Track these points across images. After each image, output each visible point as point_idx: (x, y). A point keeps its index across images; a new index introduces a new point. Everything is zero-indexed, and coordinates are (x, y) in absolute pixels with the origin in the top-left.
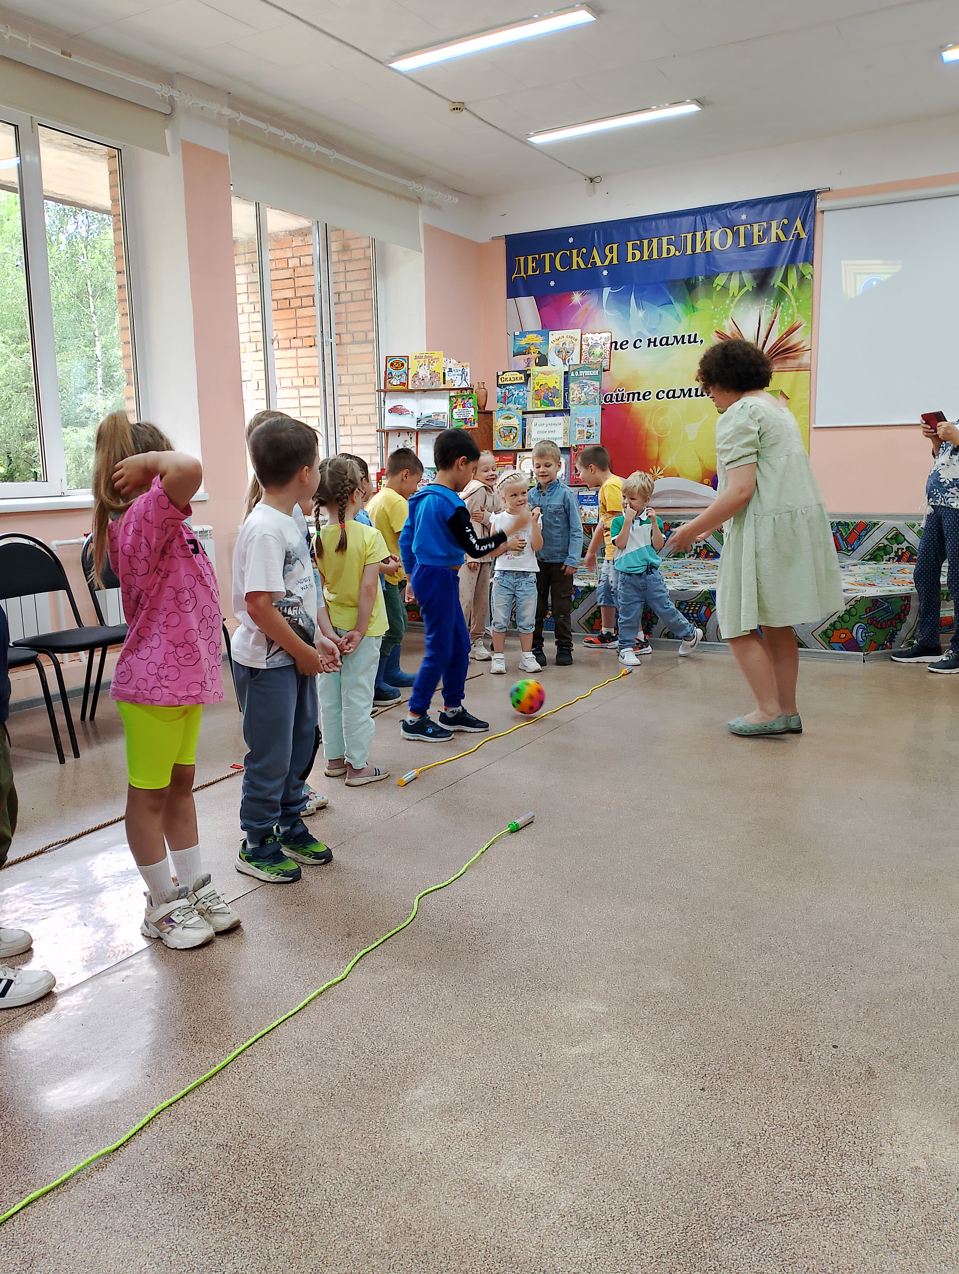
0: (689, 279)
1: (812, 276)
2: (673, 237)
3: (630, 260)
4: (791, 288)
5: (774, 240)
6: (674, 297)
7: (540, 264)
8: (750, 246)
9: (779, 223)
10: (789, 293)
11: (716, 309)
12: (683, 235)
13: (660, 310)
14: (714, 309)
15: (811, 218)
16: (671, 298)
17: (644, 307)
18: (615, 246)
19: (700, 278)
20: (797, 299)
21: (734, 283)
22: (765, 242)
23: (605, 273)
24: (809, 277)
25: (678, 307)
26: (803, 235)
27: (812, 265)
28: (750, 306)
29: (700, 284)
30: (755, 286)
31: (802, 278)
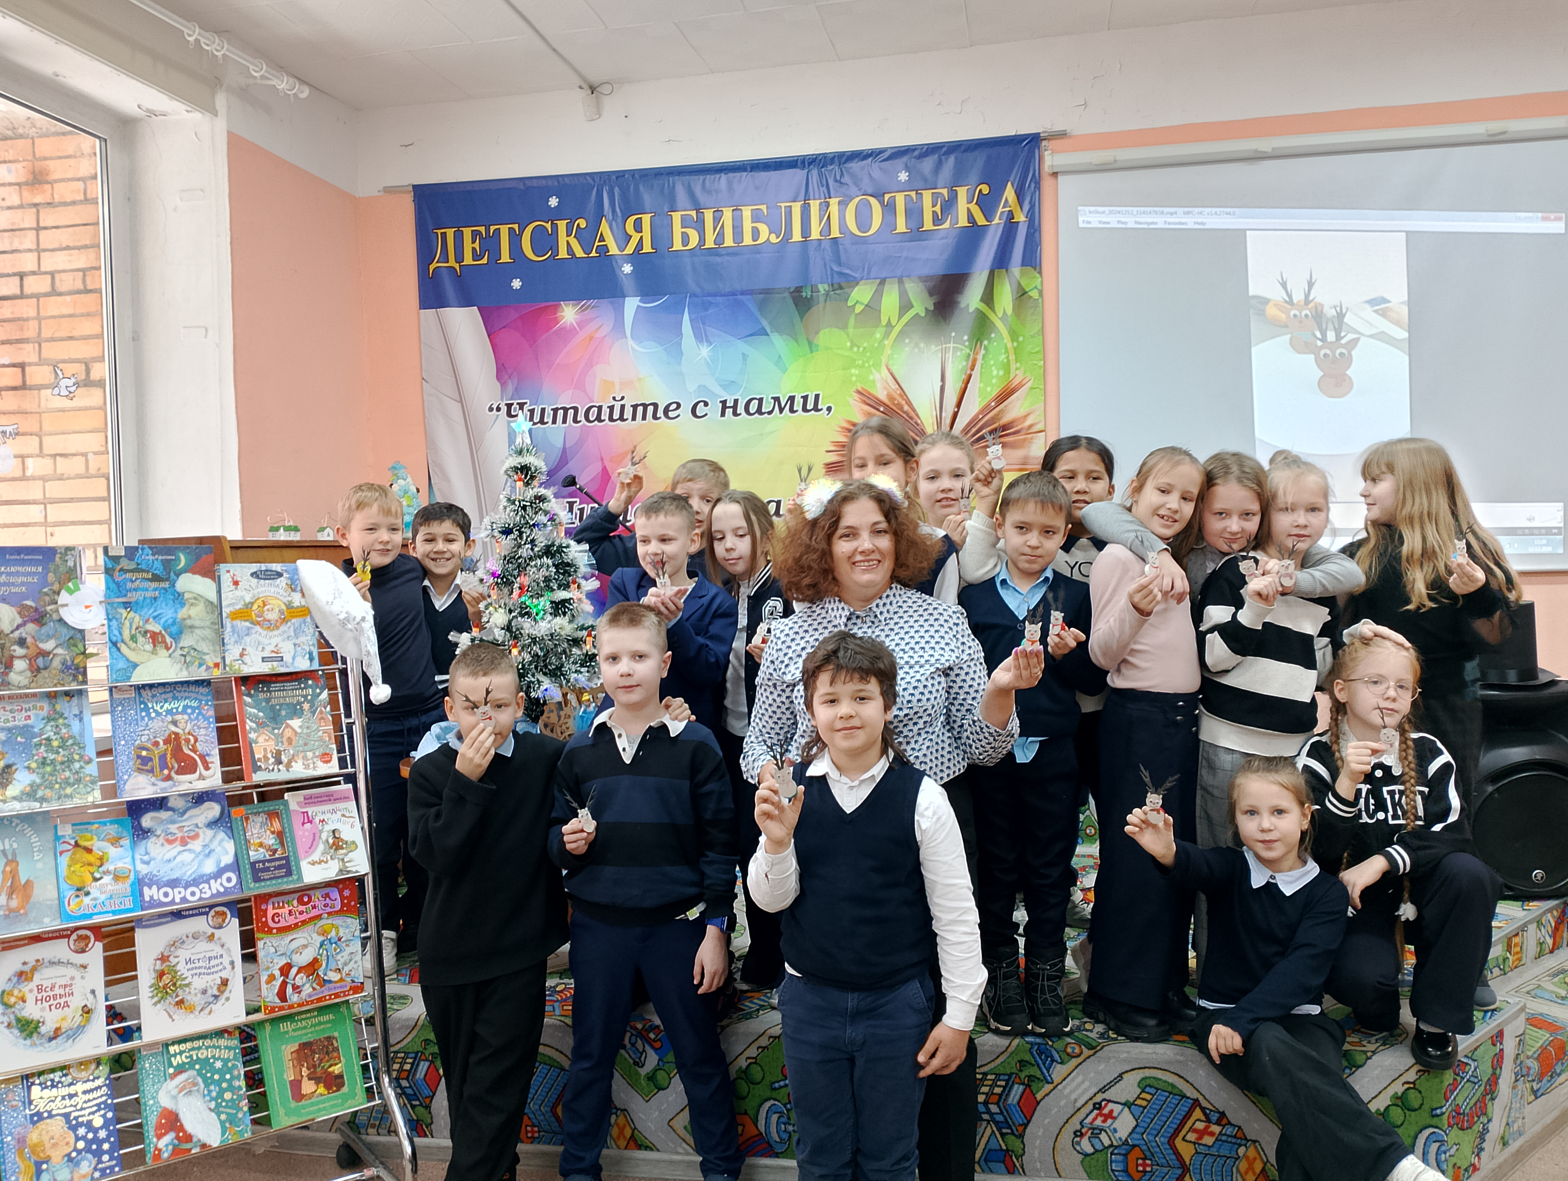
0: (798, 290)
1: (1041, 293)
2: (764, 207)
3: (678, 245)
4: (1000, 315)
5: (963, 222)
6: (771, 323)
7: (490, 244)
8: (917, 233)
9: (971, 191)
10: (999, 324)
11: (855, 349)
12: (783, 205)
13: (742, 346)
14: (851, 348)
15: (1033, 185)
16: (765, 323)
17: (711, 339)
18: (646, 219)
19: (822, 288)
20: (1014, 335)
21: (890, 300)
22: (947, 225)
23: (627, 268)
24: (1034, 294)
25: (779, 342)
26: (1021, 217)
27: (1040, 273)
28: (922, 345)
29: (822, 299)
30: (932, 308)
31: (1021, 295)
